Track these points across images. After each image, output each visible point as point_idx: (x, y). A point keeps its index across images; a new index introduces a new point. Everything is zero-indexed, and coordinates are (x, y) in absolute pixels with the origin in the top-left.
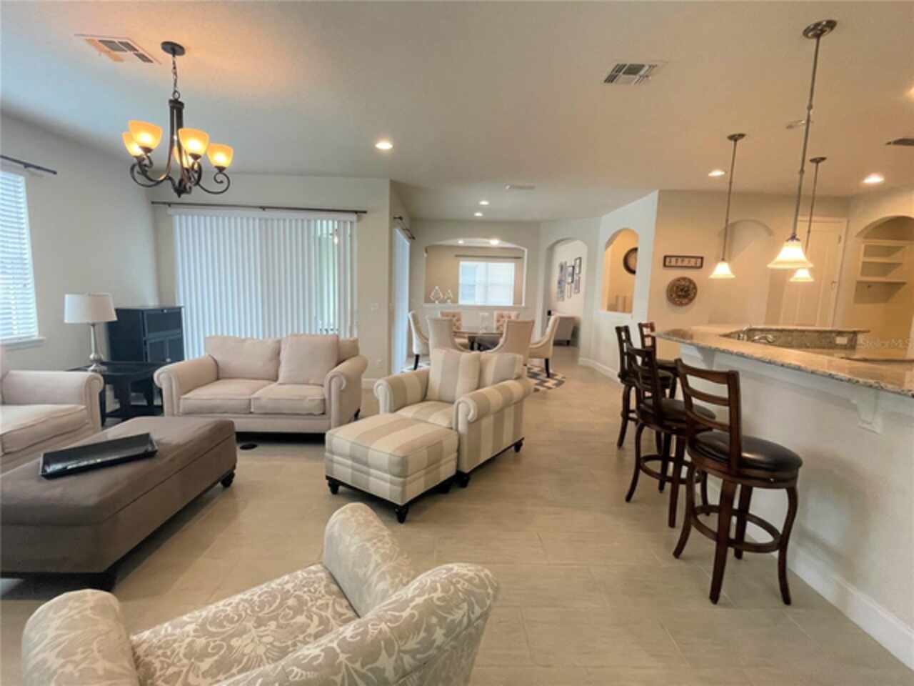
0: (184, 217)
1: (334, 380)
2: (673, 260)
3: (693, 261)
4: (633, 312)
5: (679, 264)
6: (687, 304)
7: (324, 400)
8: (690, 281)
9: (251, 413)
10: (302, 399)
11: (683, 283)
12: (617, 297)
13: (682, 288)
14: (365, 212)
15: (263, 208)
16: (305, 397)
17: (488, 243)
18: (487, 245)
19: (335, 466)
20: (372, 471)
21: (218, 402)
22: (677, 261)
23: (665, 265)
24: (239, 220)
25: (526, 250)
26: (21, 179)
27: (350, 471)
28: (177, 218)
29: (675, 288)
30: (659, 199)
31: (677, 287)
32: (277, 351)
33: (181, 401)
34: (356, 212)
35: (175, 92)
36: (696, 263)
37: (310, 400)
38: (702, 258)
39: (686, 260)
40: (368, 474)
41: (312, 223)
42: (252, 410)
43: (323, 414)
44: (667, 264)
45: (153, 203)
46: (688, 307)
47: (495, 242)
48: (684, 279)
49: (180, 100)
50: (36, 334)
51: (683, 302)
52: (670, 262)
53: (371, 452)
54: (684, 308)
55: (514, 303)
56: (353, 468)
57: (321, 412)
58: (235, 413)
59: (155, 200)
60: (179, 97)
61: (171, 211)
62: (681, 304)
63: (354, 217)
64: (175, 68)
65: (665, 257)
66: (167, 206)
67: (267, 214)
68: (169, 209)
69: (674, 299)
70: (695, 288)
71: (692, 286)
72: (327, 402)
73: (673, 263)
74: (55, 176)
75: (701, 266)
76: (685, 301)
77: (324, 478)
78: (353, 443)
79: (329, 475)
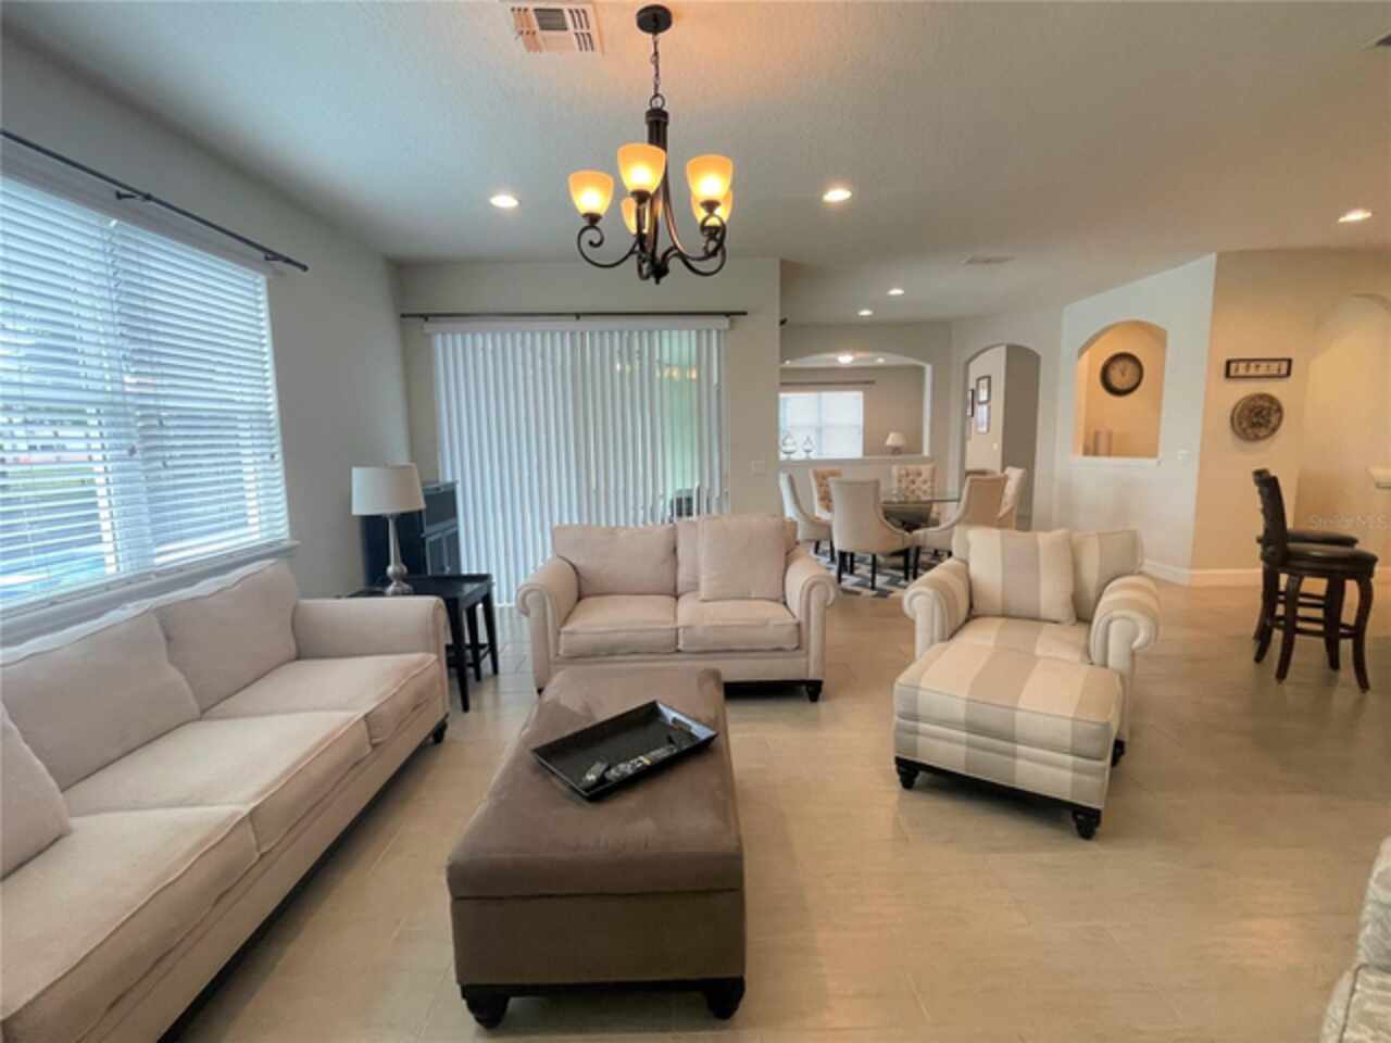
0: (449, 337)
1: (814, 590)
2: (1242, 366)
3: (1275, 366)
4: (1161, 455)
5: (1252, 371)
6: (1265, 437)
7: (799, 625)
8: (1271, 399)
9: (678, 651)
10: (765, 624)
11: (1261, 403)
12: (1097, 434)
13: (1257, 410)
14: (744, 313)
15: (578, 315)
16: (768, 620)
17: (836, 361)
18: (835, 365)
19: (921, 740)
20: (1021, 748)
21: (621, 636)
22: (1248, 368)
23: (1228, 375)
24: (538, 337)
25: (928, 368)
26: (261, 279)
27: (962, 749)
28: (438, 339)
29: (1246, 412)
30: (1219, 267)
31: (1251, 411)
32: (672, 547)
33: (562, 637)
34: (727, 314)
35: (656, 95)
36: (1279, 370)
37: (776, 626)
38: (1290, 361)
39: (1263, 365)
40: (1014, 755)
41: (656, 335)
42: (680, 647)
43: (798, 648)
44: (1232, 373)
45: (403, 316)
46: (1267, 441)
47: (845, 359)
48: (1262, 397)
49: (665, 109)
50: (287, 536)
51: (1261, 434)
52: (1237, 369)
53: (1018, 715)
54: (1262, 444)
55: (865, 453)
56: (970, 744)
57: (794, 646)
58: (651, 653)
59: (406, 311)
60: (663, 104)
61: (429, 327)
62: (1257, 438)
63: (724, 322)
64: (656, 53)
65: (1229, 363)
66: (422, 320)
67: (584, 323)
68: (426, 325)
69: (1244, 430)
70: (1279, 410)
71: (1275, 407)
72: (804, 627)
73: (1242, 372)
74: (305, 274)
75: (1288, 373)
76: (1263, 432)
77: (892, 760)
78: (968, 700)
79: (902, 756)
